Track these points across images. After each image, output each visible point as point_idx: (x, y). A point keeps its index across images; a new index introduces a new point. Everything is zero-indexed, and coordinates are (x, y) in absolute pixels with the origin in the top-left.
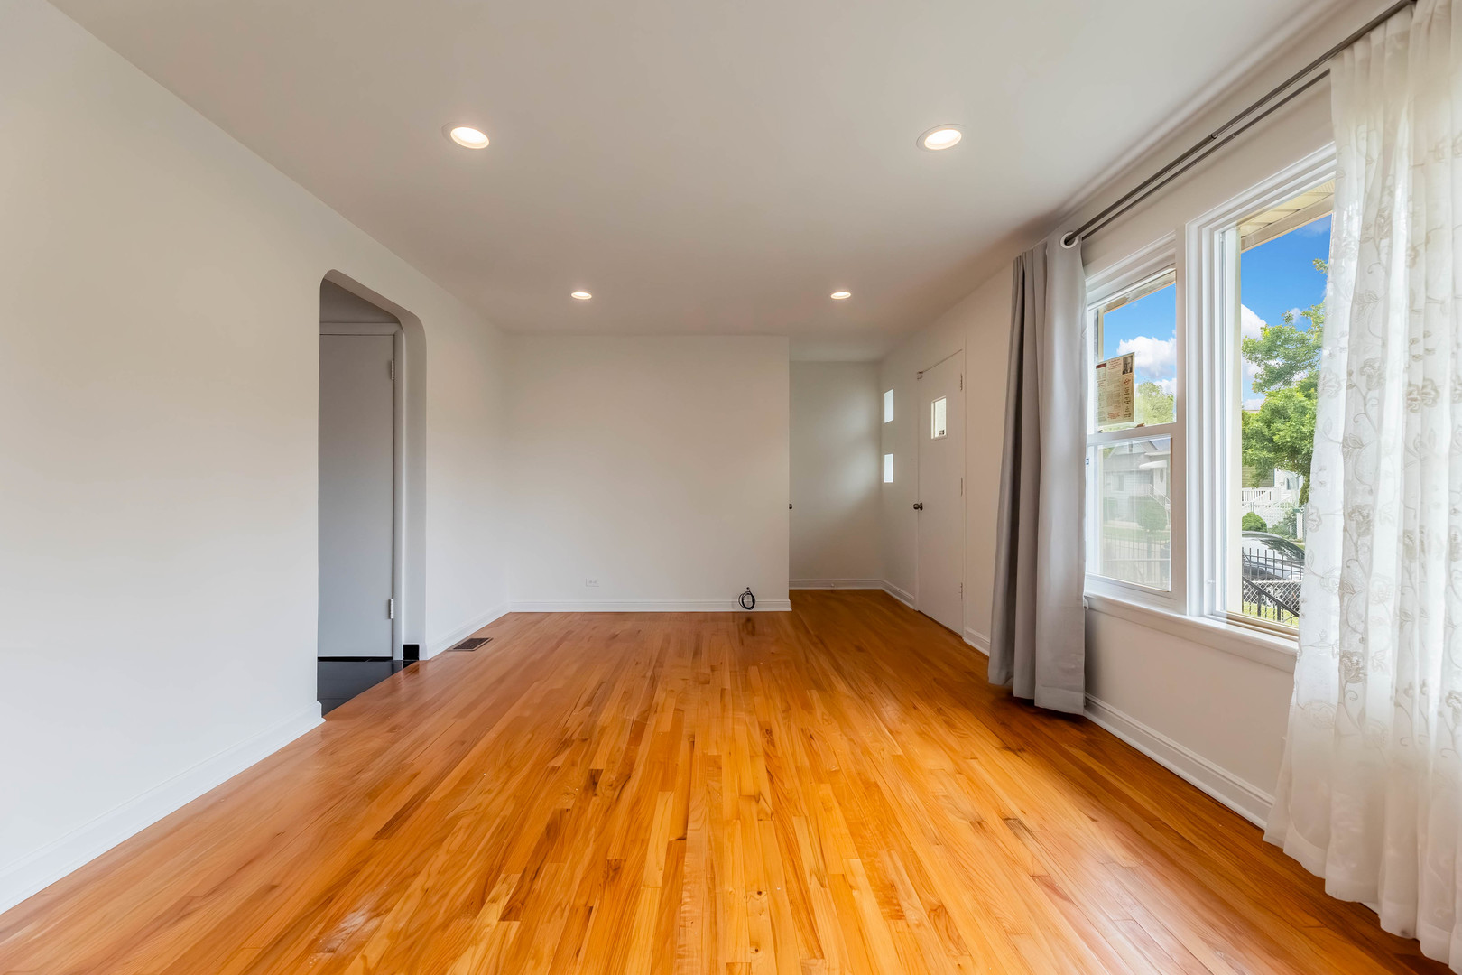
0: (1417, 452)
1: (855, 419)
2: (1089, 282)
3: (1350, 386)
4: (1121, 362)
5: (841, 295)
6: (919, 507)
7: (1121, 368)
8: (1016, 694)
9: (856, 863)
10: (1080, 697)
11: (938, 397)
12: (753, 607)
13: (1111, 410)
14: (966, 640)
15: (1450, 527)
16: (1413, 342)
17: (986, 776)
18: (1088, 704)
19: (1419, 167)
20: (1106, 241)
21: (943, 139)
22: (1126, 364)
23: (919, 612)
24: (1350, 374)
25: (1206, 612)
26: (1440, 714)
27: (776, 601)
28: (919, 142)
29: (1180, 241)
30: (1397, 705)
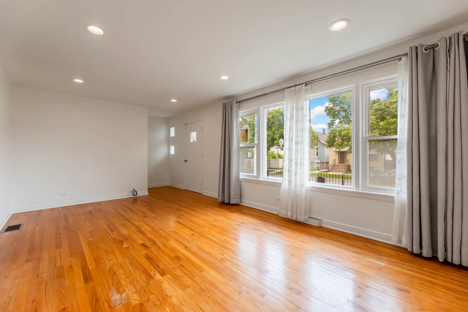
0: (297, 150)
1: (161, 134)
2: (240, 112)
3: (289, 141)
4: (245, 130)
5: (174, 101)
6: (186, 161)
7: (245, 131)
8: (226, 202)
9: (225, 237)
10: (239, 200)
11: (193, 131)
12: (137, 194)
13: (243, 139)
14: (204, 194)
15: (300, 161)
16: (296, 135)
17: (233, 218)
18: (241, 202)
19: (297, 110)
20: (243, 104)
21: (224, 78)
22: (246, 131)
23: (186, 190)
24: (289, 139)
25: (263, 178)
26: (299, 187)
27: (143, 192)
28: (220, 77)
29: (259, 109)
30: (295, 187)
